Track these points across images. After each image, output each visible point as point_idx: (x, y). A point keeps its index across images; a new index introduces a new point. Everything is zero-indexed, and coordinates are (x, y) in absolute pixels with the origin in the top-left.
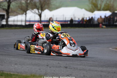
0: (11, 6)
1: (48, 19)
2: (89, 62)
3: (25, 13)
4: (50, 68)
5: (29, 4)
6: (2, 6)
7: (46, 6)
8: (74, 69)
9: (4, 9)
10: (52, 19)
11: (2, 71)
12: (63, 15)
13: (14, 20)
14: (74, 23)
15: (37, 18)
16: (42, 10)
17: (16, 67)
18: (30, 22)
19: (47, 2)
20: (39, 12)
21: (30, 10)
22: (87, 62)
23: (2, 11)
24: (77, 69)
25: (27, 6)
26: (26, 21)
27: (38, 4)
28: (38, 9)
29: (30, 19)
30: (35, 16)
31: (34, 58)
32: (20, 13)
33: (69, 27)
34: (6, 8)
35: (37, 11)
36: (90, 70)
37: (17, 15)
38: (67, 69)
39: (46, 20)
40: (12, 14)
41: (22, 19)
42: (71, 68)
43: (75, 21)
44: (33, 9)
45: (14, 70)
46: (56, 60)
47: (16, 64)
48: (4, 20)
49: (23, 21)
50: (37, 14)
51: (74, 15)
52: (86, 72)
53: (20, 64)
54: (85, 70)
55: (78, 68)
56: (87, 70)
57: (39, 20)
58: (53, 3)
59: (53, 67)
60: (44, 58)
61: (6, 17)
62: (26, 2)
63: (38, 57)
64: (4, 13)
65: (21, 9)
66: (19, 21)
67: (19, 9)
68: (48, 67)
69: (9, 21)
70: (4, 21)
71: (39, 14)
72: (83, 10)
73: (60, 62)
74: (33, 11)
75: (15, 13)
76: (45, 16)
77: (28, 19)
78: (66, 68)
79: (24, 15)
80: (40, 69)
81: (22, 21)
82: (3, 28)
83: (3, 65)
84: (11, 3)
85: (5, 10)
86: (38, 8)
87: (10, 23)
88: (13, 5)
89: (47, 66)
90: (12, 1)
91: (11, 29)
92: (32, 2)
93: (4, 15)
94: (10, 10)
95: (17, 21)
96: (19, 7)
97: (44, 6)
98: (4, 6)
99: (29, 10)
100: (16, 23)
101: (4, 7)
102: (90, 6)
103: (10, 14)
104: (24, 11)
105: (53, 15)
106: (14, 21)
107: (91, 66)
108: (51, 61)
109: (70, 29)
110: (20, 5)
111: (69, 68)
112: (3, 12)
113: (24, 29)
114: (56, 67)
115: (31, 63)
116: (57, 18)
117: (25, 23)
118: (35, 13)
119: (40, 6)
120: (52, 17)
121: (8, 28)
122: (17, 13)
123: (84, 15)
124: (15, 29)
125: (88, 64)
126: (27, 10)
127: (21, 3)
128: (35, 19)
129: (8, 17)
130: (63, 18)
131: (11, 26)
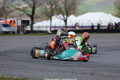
0: (36, 12)
1: (74, 25)
2: (116, 68)
3: (50, 19)
4: (76, 74)
5: (54, 9)
6: (27, 12)
7: (71, 12)
8: (101, 75)
9: (28, 15)
10: (77, 25)
11: (27, 78)
12: (89, 21)
13: (39, 25)
14: (100, 28)
15: (63, 24)
16: (68, 15)
17: (41, 74)
18: (55, 28)
19: (73, 8)
20: (64, 17)
21: (56, 15)
22: (114, 68)
23: (27, 16)
24: (103, 76)
25: (52, 12)
26: (51, 27)
27: (63, 10)
28: (63, 15)
29: (55, 25)
30: (60, 22)
31: (59, 65)
32: (45, 18)
33: (95, 33)
34: (31, 14)
35: (62, 17)
36: (116, 77)
37: (42, 21)
38: (94, 76)
39: (72, 25)
40: (37, 20)
41: (47, 25)
42: (97, 75)
43: (102, 26)
44: (58, 14)
45: (39, 77)
46: (82, 67)
47: (41, 71)
48: (29, 26)
49: (49, 27)
50: (62, 19)
51: (100, 20)
52: (113, 78)
53: (45, 71)
54: (112, 77)
55: (105, 75)
56: (113, 77)
57: (65, 25)
58: (79, 8)
59: (79, 74)
60: (69, 65)
61: (30, 23)
62: (51, 8)
63: (64, 64)
64: (29, 19)
65: (46, 15)
66: (44, 27)
67: (44, 15)
68: (74, 74)
69: (34, 27)
70: (28, 28)
71: (65, 19)
72: (110, 15)
73: (86, 69)
74: (58, 17)
75: (40, 19)
76: (71, 21)
77: (53, 25)
78: (92, 74)
79: (49, 21)
80: (65, 76)
81: (47, 27)
82: (27, 34)
83: (27, 72)
84: (35, 8)
85: (30, 15)
86: (63, 13)
87: (35, 29)
88: (38, 10)
89: (73, 72)
90: (37, 7)
91: (36, 35)
92: (57, 8)
93: (28, 21)
94: (35, 16)
95: (42, 27)
96: (44, 12)
97: (70, 11)
98: (29, 11)
99: (54, 15)
100: (41, 29)
101: (28, 13)
102: (117, 10)
103: (34, 20)
104: (49, 17)
105: (79, 21)
106: (39, 27)
107: (118, 73)
108: (77, 68)
109: (96, 34)
110: (45, 11)
111: (96, 75)
112: (27, 18)
113: (49, 35)
114: (82, 74)
115: (57, 70)
116: (82, 24)
117: (51, 29)
118: (60, 18)
119: (65, 11)
120: (78, 23)
121: (33, 34)
122: (42, 18)
123: (111, 20)
124: (40, 35)
125: (115, 70)
126: (52, 15)
127: (46, 9)
128: (60, 25)
129: (33, 23)
130: (89, 24)
131: (36, 32)
